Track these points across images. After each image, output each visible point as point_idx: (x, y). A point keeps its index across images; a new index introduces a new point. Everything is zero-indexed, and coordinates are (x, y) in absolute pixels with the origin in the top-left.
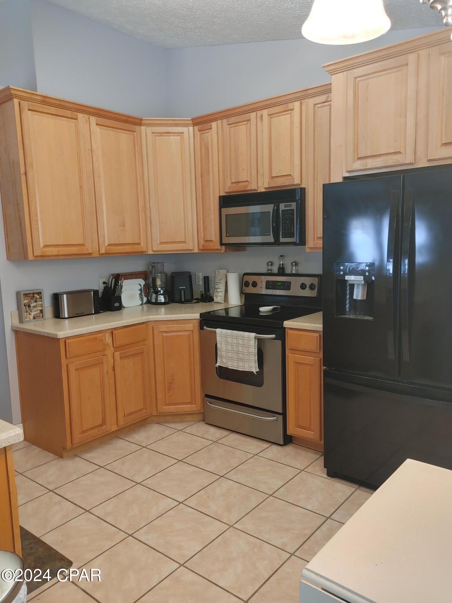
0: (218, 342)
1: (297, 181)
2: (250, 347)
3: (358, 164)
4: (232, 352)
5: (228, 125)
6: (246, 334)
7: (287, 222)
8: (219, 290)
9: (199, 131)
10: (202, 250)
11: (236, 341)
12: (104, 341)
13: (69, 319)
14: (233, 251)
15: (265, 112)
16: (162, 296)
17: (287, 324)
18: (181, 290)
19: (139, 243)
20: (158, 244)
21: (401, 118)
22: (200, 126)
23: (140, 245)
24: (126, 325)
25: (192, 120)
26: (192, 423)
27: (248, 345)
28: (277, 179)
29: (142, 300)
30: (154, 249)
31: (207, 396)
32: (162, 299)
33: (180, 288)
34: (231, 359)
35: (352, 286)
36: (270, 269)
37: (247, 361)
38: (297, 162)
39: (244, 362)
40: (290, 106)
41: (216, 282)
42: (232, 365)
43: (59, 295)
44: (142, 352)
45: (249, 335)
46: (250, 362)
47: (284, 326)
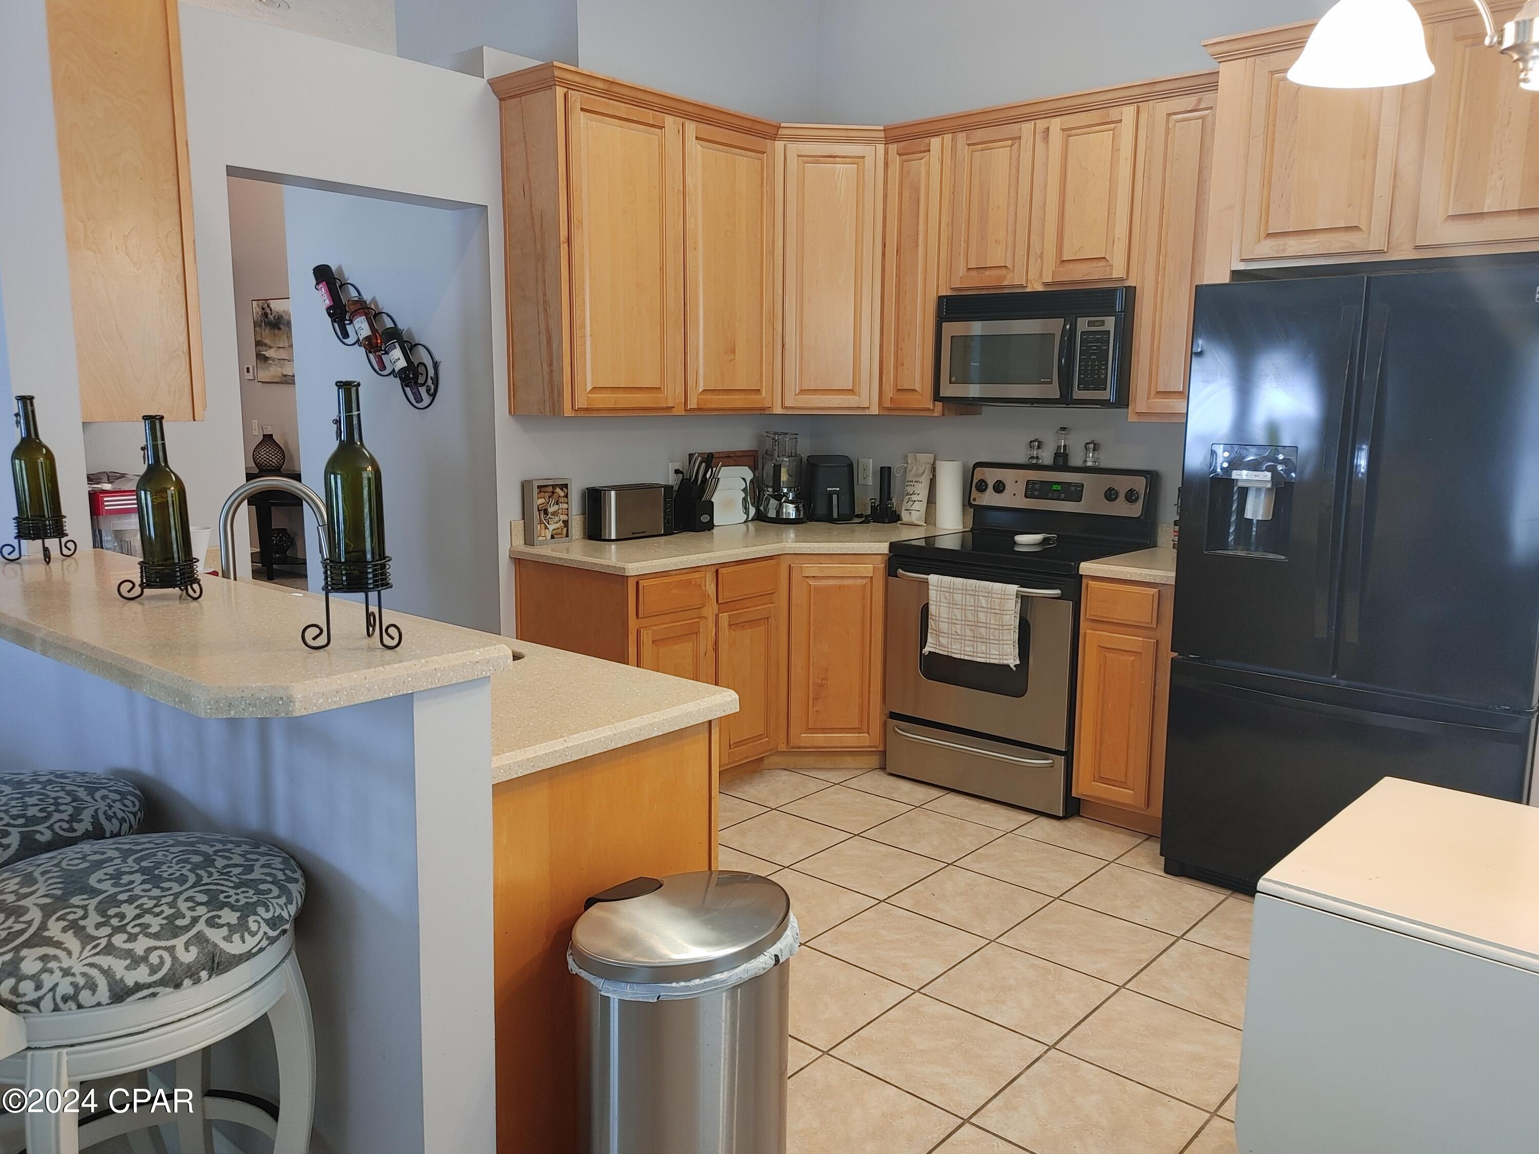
0: (931, 602)
1: (1118, 271)
2: (1004, 612)
3: (1267, 248)
4: (963, 622)
5: (967, 146)
6: (998, 586)
7: (1092, 357)
8: (914, 498)
9: (900, 155)
10: (889, 409)
11: (972, 600)
12: (704, 588)
13: (619, 542)
14: (957, 415)
15: (1056, 124)
16: (791, 506)
17: (1087, 568)
18: (830, 495)
19: (759, 390)
20: (797, 392)
21: (1364, 159)
22: (901, 144)
23: (761, 394)
24: (743, 558)
25: (884, 130)
26: (858, 772)
27: (1000, 610)
28: (1070, 266)
29: (747, 513)
30: (787, 404)
31: (894, 716)
32: (790, 511)
33: (828, 489)
34: (959, 637)
35: (1244, 491)
36: (1035, 455)
37: (996, 642)
38: (1121, 230)
39: (990, 643)
40: (1114, 113)
41: (907, 480)
42: (959, 650)
43: (602, 492)
44: (768, 618)
45: (1003, 589)
46: (1003, 644)
47: (1080, 573)
